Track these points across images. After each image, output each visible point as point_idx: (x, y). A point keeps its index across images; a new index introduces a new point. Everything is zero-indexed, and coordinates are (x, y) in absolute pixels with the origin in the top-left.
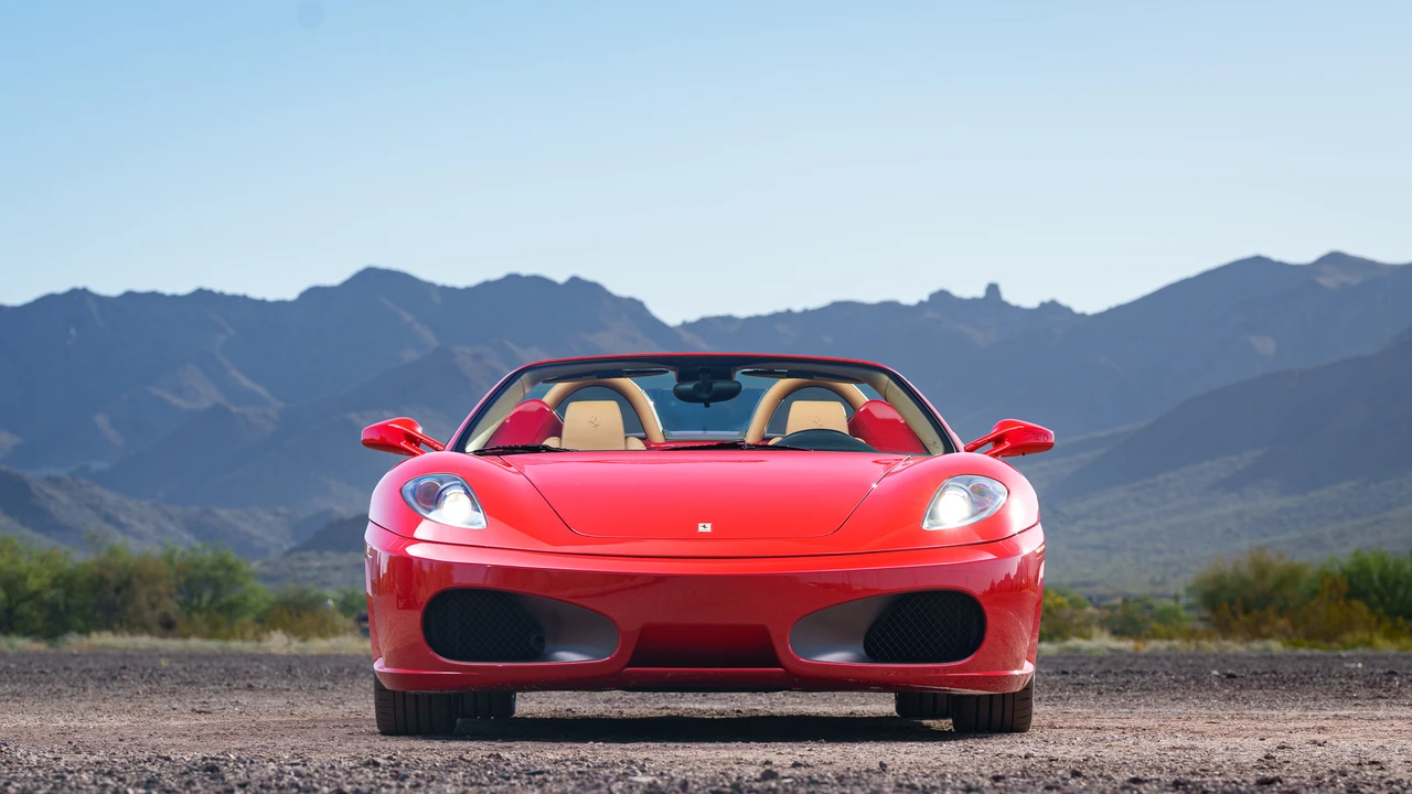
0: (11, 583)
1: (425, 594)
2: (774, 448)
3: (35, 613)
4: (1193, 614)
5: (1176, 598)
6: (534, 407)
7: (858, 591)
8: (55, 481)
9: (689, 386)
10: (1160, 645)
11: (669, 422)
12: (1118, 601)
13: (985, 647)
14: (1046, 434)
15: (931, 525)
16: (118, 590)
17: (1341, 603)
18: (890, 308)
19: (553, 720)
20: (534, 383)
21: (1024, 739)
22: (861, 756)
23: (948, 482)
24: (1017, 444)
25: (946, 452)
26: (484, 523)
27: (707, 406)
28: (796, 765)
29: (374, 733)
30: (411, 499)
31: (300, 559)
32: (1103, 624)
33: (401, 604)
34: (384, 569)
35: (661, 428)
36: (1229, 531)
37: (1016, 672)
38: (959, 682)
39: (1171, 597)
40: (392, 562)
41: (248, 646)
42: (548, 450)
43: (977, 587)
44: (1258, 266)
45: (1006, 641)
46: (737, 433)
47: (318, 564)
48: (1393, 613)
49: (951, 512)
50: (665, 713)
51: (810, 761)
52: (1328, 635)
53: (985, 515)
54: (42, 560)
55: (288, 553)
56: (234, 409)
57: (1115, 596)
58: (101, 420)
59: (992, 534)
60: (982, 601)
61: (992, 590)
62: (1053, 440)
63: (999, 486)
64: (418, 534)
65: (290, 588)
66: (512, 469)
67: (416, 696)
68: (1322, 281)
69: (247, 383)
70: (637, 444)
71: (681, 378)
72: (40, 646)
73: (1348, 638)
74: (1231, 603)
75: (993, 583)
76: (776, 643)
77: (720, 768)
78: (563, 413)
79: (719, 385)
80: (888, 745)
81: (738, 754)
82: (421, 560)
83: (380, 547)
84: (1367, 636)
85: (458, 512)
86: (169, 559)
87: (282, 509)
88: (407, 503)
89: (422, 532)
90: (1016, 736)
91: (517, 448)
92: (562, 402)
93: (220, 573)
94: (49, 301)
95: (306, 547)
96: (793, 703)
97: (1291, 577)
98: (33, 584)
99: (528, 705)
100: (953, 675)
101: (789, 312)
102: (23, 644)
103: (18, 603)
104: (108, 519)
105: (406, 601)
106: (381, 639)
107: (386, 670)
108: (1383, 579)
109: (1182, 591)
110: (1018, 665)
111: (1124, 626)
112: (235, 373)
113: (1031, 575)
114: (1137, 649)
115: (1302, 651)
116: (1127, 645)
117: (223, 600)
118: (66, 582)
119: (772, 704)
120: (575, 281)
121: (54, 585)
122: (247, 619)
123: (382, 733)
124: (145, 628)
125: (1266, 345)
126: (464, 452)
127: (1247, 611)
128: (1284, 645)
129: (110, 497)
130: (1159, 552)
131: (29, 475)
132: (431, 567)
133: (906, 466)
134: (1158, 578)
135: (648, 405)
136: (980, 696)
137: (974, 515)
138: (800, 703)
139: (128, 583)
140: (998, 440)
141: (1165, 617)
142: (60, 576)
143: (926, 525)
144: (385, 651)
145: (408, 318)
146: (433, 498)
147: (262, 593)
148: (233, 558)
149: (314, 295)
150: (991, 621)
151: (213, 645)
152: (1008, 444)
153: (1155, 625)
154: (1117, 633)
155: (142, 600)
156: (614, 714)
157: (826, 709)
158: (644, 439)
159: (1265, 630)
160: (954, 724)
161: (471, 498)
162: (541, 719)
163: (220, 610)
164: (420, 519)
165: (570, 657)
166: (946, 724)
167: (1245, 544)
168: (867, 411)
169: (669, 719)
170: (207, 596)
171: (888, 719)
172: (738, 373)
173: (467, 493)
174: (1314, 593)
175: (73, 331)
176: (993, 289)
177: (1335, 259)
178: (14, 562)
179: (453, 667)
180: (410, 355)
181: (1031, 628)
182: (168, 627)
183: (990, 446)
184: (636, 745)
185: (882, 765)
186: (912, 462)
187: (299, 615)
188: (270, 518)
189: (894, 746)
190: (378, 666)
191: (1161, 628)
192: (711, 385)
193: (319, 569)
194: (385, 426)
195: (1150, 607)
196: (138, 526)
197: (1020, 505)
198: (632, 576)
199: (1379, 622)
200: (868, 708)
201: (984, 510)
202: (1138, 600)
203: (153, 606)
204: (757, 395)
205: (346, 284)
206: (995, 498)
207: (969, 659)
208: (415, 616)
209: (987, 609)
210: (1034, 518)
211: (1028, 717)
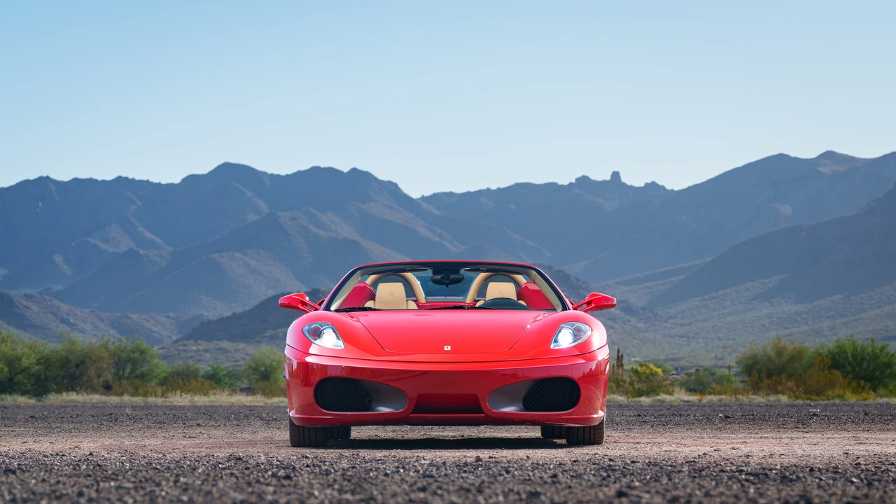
0: (11, 362)
1: (316, 379)
2: (479, 308)
3: (26, 381)
4: (739, 379)
5: (729, 368)
6: (362, 285)
7: (520, 377)
8: (29, 297)
9: (438, 277)
10: (715, 398)
11: (427, 294)
12: (693, 370)
13: (580, 403)
14: (612, 300)
15: (555, 346)
16: (77, 366)
17: (826, 372)
18: (552, 187)
19: (369, 440)
20: (362, 275)
21: (599, 448)
22: (520, 454)
23: (562, 325)
24: (598, 305)
25: (563, 310)
26: (343, 346)
27: (447, 286)
28: (490, 457)
29: (288, 446)
30: (307, 334)
31: (184, 345)
32: (682, 385)
33: (303, 384)
34: (295, 367)
35: (424, 296)
36: (764, 326)
37: (595, 416)
38: (568, 421)
39: (726, 367)
40: (299, 364)
41: (160, 401)
42: (370, 309)
43: (576, 375)
44: (781, 160)
45: (590, 400)
46: (462, 298)
47: (194, 348)
48: (857, 377)
49: (565, 340)
50: (425, 437)
51: (497, 456)
52: (819, 392)
53: (580, 341)
54: (31, 348)
55: (176, 342)
56: (141, 252)
57: (691, 368)
58: (58, 258)
59: (583, 350)
60: (578, 382)
61: (583, 377)
62: (615, 303)
63: (587, 327)
64: (311, 351)
65: (178, 364)
66: (355, 319)
67: (309, 428)
68: (821, 169)
69: (149, 235)
70: (413, 305)
71: (435, 273)
72: (32, 401)
73: (830, 393)
74: (759, 372)
75: (584, 373)
76: (481, 403)
77: (457, 459)
78: (376, 288)
79: (453, 276)
80: (534, 450)
81: (464, 454)
82: (313, 364)
83: (294, 358)
84: (841, 392)
85: (329, 340)
86: (106, 347)
87: (171, 314)
88: (306, 337)
89: (312, 350)
90: (596, 447)
91: (356, 308)
92: (375, 284)
93: (136, 355)
94: (25, 184)
95: (188, 338)
96: (490, 432)
97: (797, 356)
98: (25, 363)
99: (357, 433)
100: (565, 418)
101: (488, 189)
102: (22, 400)
103: (15, 375)
104: (63, 321)
105: (306, 382)
106: (294, 400)
107: (296, 416)
108: (854, 356)
109: (733, 364)
110: (596, 412)
111: (696, 386)
112: (141, 229)
113: (603, 368)
114: (700, 401)
115: (800, 402)
116: (693, 398)
117: (138, 372)
118: (45, 361)
119: (479, 432)
120: (354, 170)
121: (38, 363)
122: (154, 383)
123: (293, 446)
124: (94, 390)
125: (786, 210)
126: (330, 310)
127: (769, 376)
128: (789, 397)
129: (64, 307)
130: (720, 339)
131: (13, 293)
132: (317, 366)
133: (542, 317)
134: (720, 356)
135: (417, 284)
136: (578, 427)
137: (575, 341)
138: (494, 432)
139: (83, 362)
140: (589, 303)
141: (721, 380)
142: (42, 358)
143: (552, 346)
144: (296, 405)
145: (250, 194)
146: (318, 334)
147: (162, 367)
148: (144, 346)
149: (191, 180)
150: (583, 392)
151: (138, 400)
152: (593, 305)
153: (714, 385)
154: (691, 390)
155: (92, 372)
156: (400, 437)
157: (507, 435)
158: (416, 301)
159: (780, 388)
160: (567, 442)
161: (336, 334)
162: (363, 440)
163: (137, 377)
164: (310, 344)
165: (384, 410)
166: (564, 441)
167: (773, 334)
168: (526, 287)
169: (428, 439)
170: (128, 370)
171: (537, 439)
172: (462, 270)
173: (334, 331)
174: (812, 365)
175: (40, 204)
176: (616, 175)
177: (829, 156)
178: (14, 349)
179: (328, 415)
180: (251, 217)
181: (602, 393)
182: (108, 388)
183: (585, 306)
184: (416, 451)
185: (527, 457)
186: (546, 315)
187: (188, 381)
188: (164, 319)
189: (537, 451)
190: (292, 414)
191: (718, 387)
192: (449, 276)
193: (195, 352)
194: (291, 297)
195: (713, 374)
196: (81, 325)
197: (598, 336)
198: (413, 371)
199: (849, 383)
200: (528, 434)
201: (580, 339)
202: (706, 370)
203: (99, 376)
204: (471, 281)
205: (211, 173)
206: (585, 333)
207: (572, 410)
208: (310, 391)
209: (580, 385)
210: (605, 342)
211: (602, 437)
